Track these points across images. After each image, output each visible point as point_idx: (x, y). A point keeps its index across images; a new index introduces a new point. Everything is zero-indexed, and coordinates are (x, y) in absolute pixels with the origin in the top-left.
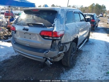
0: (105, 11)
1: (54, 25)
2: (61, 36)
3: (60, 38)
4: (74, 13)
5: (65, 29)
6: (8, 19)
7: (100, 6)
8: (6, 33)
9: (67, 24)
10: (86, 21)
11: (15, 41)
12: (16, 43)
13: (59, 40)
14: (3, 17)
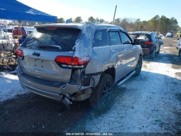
0: (177, 28)
1: (75, 48)
2: (86, 64)
3: (83, 66)
4: (109, 31)
5: (91, 54)
6: (18, 40)
7: (168, 19)
8: (12, 61)
9: (95, 48)
10: (132, 43)
11: (22, 71)
12: (23, 74)
13: (82, 70)
14: (10, 36)
